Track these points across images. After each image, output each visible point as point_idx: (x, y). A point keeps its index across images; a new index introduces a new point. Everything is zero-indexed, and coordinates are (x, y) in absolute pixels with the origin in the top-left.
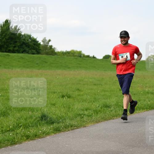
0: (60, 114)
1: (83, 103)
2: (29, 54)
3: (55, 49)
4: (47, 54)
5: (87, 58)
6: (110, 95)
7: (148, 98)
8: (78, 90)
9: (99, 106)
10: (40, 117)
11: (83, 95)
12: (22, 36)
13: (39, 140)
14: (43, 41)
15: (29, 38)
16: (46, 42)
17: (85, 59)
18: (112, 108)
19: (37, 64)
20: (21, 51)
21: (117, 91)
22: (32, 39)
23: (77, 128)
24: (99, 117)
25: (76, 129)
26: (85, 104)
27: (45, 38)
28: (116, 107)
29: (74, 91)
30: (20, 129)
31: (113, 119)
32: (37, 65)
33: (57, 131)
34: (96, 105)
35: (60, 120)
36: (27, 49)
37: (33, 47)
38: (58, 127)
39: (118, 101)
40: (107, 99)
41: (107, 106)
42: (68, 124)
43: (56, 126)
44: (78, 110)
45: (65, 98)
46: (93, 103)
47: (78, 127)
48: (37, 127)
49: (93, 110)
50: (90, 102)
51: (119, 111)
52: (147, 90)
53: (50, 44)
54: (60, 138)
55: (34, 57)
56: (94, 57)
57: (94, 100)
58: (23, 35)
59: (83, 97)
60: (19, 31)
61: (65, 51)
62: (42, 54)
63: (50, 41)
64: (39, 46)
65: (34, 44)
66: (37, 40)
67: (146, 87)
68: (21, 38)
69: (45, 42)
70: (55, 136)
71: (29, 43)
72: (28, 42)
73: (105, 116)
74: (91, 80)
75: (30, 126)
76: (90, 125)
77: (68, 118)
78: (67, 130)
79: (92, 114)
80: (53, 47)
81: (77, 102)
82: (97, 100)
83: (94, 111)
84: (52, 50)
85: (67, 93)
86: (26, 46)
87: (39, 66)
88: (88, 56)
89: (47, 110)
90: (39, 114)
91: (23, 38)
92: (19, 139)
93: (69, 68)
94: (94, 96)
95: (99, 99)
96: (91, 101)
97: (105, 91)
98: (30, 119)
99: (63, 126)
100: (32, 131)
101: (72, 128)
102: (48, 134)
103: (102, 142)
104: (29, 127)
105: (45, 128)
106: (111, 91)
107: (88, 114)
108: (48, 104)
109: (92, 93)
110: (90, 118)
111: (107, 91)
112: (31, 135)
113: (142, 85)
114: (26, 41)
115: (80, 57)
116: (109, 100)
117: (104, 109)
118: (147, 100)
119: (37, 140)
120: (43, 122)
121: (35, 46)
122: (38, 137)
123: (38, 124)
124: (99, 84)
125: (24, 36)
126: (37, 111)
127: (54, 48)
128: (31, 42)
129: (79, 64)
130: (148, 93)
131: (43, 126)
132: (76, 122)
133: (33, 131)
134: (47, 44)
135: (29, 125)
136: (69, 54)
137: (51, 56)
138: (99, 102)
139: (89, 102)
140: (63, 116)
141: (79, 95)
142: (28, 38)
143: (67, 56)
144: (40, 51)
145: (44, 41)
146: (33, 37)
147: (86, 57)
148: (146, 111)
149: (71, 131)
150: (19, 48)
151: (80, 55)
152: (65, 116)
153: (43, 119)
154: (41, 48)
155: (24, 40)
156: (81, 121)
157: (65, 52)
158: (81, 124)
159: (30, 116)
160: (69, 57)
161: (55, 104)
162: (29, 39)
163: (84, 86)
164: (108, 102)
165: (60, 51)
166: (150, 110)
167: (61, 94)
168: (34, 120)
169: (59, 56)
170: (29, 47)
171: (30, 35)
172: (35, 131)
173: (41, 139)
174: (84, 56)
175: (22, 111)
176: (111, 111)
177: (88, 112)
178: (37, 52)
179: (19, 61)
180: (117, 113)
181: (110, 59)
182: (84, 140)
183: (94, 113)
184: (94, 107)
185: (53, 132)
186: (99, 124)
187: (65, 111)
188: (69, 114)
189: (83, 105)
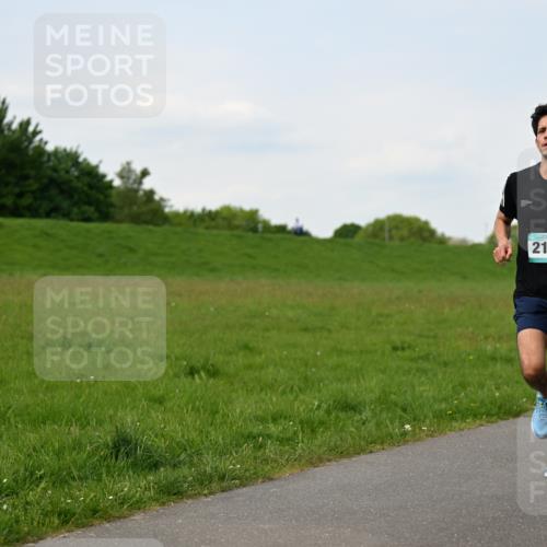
0: (183, 436)
1: (264, 393)
2: (72, 220)
3: (163, 204)
4: (136, 219)
5: (279, 236)
6: (358, 365)
7: (492, 375)
8: (246, 347)
9: (319, 406)
10: (110, 444)
11: (262, 368)
12: (45, 158)
13: (108, 525)
14: (121, 175)
15: (73, 165)
16: (133, 177)
17: (270, 240)
18: (366, 414)
19: (100, 255)
20: (41, 211)
21: (383, 354)
22: (83, 166)
23: (243, 485)
24: (320, 446)
25: (237, 487)
26: (271, 399)
27: (128, 164)
28: (379, 409)
29: (230, 353)
30: (37, 486)
31: (371, 452)
32: (99, 261)
33: (169, 494)
34: (310, 403)
35: (179, 456)
36: (65, 204)
37: (87, 195)
38: (176, 480)
39: (387, 389)
40: (348, 379)
41: (349, 407)
42: (208, 469)
43: (166, 478)
44: (244, 421)
45: (201, 378)
46: (297, 396)
47: (244, 481)
48: (100, 480)
49: (297, 421)
50: (288, 390)
51: (392, 423)
52: (489, 347)
53: (147, 184)
54: (180, 521)
55: (88, 231)
57: (302, 385)
58: (49, 155)
59: (263, 372)
60: (38, 138)
61: (198, 209)
62: (118, 222)
63: (145, 173)
64: (108, 192)
65: (91, 187)
66: (102, 170)
67: (486, 338)
68: (42, 163)
69: (129, 178)
70: (164, 513)
71: (71, 181)
72: (66, 177)
73: (342, 439)
74: (290, 314)
75: (73, 478)
76: (287, 472)
77: (208, 449)
78: (206, 492)
79: (295, 433)
80: (157, 197)
81: (240, 391)
82: (313, 385)
83: (301, 422)
84: (151, 206)
85: (207, 360)
86: (62, 192)
87: (107, 262)
88: (282, 229)
89: (136, 419)
90: (105, 435)
91: (51, 164)
92: (35, 524)
93: (213, 270)
94: (302, 370)
95: (321, 380)
96: (292, 388)
97: (340, 352)
98: (74, 453)
99: (191, 478)
100: (83, 495)
101: (225, 484)
102: (137, 505)
103: (329, 532)
104: (71, 482)
105: (126, 486)
106: (361, 352)
107: (281, 435)
108: (140, 400)
109: (295, 360)
110: (287, 447)
111: (348, 353)
112: (78, 511)
113: (473, 333)
114: (62, 173)
115: (254, 230)
116: (355, 385)
117: (337, 417)
118: (490, 383)
119: (98, 528)
120: (122, 463)
121: (94, 192)
122: (101, 517)
123: (104, 470)
124: (322, 328)
125: (53, 158)
126: (100, 423)
127: (162, 199)
128: (77, 178)
129: (250, 256)
130: (493, 359)
131: (119, 476)
132: (238, 463)
133: (86, 496)
134: (135, 186)
135: (69, 473)
136: (213, 219)
137: (151, 227)
138: (319, 391)
139: (284, 392)
140: (191, 443)
141: (249, 367)
142: (70, 164)
143: (207, 228)
144: (112, 210)
145: (125, 174)
146: (85, 160)
147: (274, 233)
148: (488, 422)
149: (218, 495)
150: (35, 199)
151: (252, 225)
152: (198, 440)
153: (118, 451)
154: (114, 199)
155: (55, 170)
156: (255, 458)
157: (199, 215)
158: (255, 468)
159: (74, 441)
160: (215, 232)
161: (163, 397)
162: (73, 169)
163: (267, 334)
164: (352, 390)
165: (181, 210)
166: (502, 419)
167: (185, 363)
168: (89, 457)
169: (179, 229)
170: (71, 197)
171: (76, 153)
172: (92, 495)
173: (113, 524)
174: (267, 227)
175: (45, 424)
176: (364, 424)
177: (280, 428)
178: (100, 212)
179: (35, 246)
180: (384, 430)
181: (358, 238)
182: (267, 527)
183: (303, 432)
184: (301, 409)
185: (157, 500)
186: (320, 471)
187: (198, 423)
188: (213, 433)
189: (263, 401)
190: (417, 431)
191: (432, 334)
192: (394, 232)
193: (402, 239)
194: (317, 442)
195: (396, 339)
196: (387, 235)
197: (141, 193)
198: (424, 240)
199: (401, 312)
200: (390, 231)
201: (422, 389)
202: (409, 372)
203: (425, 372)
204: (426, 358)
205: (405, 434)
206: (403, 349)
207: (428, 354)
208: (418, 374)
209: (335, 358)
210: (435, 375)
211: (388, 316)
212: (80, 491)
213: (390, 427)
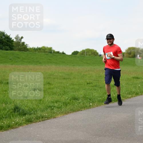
0: (32, 106)
1: (53, 95)
2: (3, 50)
3: (27, 46)
4: (20, 50)
6: (78, 88)
7: (113, 90)
8: (49, 83)
9: (68, 99)
10: (13, 109)
11: (53, 89)
13: (12, 130)
14: (16, 39)
16: (19, 39)
17: (55, 55)
18: (80, 101)
19: (11, 59)
21: (85, 85)
22: (6, 36)
23: (48, 119)
24: (68, 109)
25: (46, 120)
26: (55, 97)
27: (18, 35)
28: (83, 99)
31: (81, 110)
32: (10, 61)
33: (29, 122)
34: (65, 98)
35: (31, 112)
36: (1, 46)
37: (7, 43)
38: (30, 118)
39: (85, 94)
40: (75, 92)
41: (76, 99)
42: (39, 115)
43: (28, 117)
44: (48, 102)
46: (62, 96)
47: (48, 118)
48: (10, 118)
49: (62, 102)
51: (87, 103)
53: (23, 41)
54: (32, 129)
55: (7, 53)
56: (63, 53)
57: (63, 93)
59: (53, 90)
61: (36, 47)
62: (15, 50)
63: (22, 38)
64: (12, 42)
65: (8, 41)
66: (11, 37)
69: (18, 39)
70: (27, 127)
71: (2, 40)
73: (74, 107)
74: (60, 74)
75: (3, 118)
76: (59, 116)
77: (39, 110)
78: (38, 121)
79: (62, 106)
80: (25, 44)
81: (47, 95)
82: (66, 93)
83: (63, 103)
84: (24, 46)
87: (12, 61)
88: (58, 52)
89: (20, 102)
90: (12, 106)
93: (40, 63)
94: (63, 89)
95: (68, 92)
96: (61, 94)
97: (73, 85)
98: (4, 111)
99: (34, 118)
100: (6, 122)
101: (43, 119)
102: (20, 125)
103: (70, 132)
105: (17, 120)
106: (79, 84)
107: (58, 106)
109: (61, 87)
110: (59, 109)
111: (76, 85)
112: (5, 126)
115: (51, 53)
116: (77, 93)
117: (72, 102)
119: (10, 131)
120: (16, 114)
121: (9, 42)
122: (11, 128)
123: (11, 116)
124: (68, 78)
126: (10, 103)
127: (26, 44)
128: (4, 39)
129: (49, 59)
131: (15, 117)
132: (47, 114)
133: (7, 122)
134: (20, 41)
135: (2, 116)
136: (40, 50)
137: (24, 52)
138: (68, 95)
139: (59, 95)
140: (34, 108)
141: (49, 88)
142: (2, 35)
143: (38, 52)
144: (13, 47)
146: (6, 34)
147: (56, 53)
149: (42, 122)
151: (50, 51)
152: (36, 108)
153: (15, 111)
154: (14, 45)
156: (51, 112)
157: (36, 49)
158: (51, 115)
159: (4, 108)
160: (40, 53)
162: (3, 37)
163: (54, 80)
164: (76, 94)
165: (32, 47)
168: (7, 112)
169: (31, 52)
170: (3, 44)
171: (4, 32)
172: (8, 122)
173: (14, 130)
174: (54, 52)
176: (79, 103)
177: (58, 104)
178: (10, 48)
180: (85, 105)
181: (78, 55)
182: (54, 130)
183: (64, 105)
184: (63, 99)
185: (25, 123)
186: (68, 116)
187: (36, 103)
188: (40, 106)
189: (53, 97)
190: (93, 105)
191: (97, 80)
192: (87, 53)
193: (89, 55)
194: (68, 108)
195: (88, 81)
196: (86, 54)
197: (21, 43)
198: (95, 55)
199: (89, 74)
200: (86, 53)
201: (95, 94)
202: (91, 89)
203: (95, 90)
204: (96, 86)
205: (90, 106)
206: (90, 84)
207: (96, 85)
208: (94, 90)
209: (72, 86)
210: (98, 90)
211: (86, 75)
212: (5, 121)
213: (86, 104)
